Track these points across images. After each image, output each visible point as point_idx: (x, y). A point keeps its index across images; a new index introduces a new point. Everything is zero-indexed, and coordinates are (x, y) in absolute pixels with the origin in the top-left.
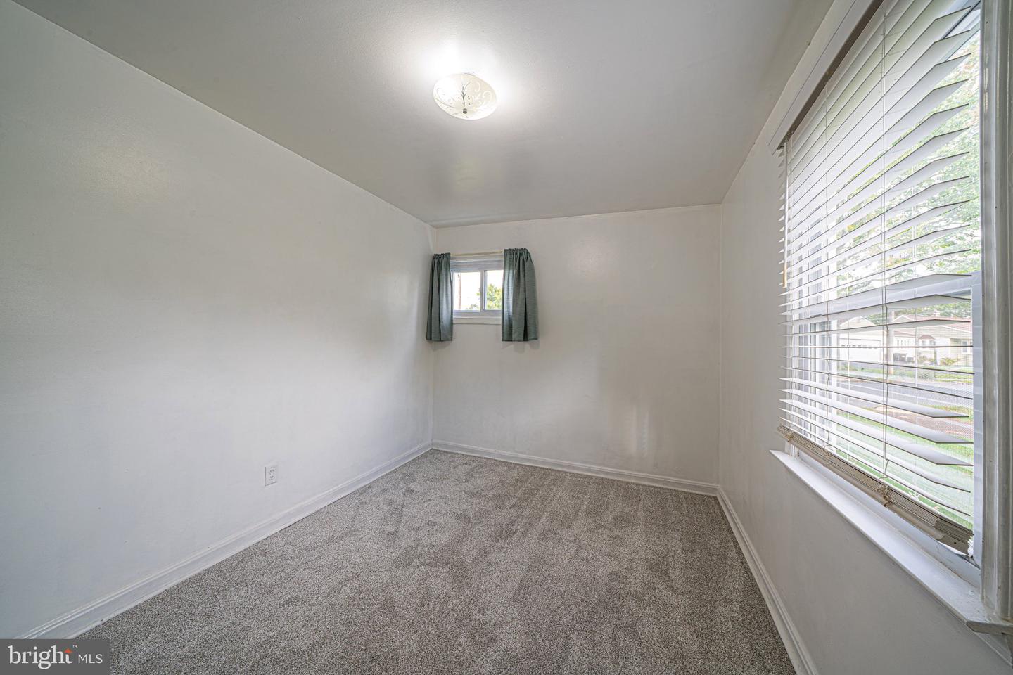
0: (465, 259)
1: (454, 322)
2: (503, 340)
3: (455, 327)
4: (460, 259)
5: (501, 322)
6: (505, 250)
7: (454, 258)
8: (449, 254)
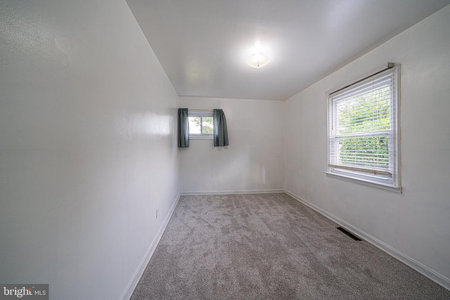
0: (194, 111)
1: (190, 139)
2: (215, 146)
3: (190, 141)
4: (192, 111)
5: (213, 139)
6: (214, 109)
7: (189, 111)
8: (188, 109)
